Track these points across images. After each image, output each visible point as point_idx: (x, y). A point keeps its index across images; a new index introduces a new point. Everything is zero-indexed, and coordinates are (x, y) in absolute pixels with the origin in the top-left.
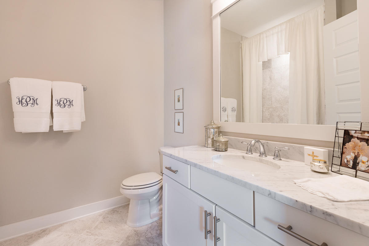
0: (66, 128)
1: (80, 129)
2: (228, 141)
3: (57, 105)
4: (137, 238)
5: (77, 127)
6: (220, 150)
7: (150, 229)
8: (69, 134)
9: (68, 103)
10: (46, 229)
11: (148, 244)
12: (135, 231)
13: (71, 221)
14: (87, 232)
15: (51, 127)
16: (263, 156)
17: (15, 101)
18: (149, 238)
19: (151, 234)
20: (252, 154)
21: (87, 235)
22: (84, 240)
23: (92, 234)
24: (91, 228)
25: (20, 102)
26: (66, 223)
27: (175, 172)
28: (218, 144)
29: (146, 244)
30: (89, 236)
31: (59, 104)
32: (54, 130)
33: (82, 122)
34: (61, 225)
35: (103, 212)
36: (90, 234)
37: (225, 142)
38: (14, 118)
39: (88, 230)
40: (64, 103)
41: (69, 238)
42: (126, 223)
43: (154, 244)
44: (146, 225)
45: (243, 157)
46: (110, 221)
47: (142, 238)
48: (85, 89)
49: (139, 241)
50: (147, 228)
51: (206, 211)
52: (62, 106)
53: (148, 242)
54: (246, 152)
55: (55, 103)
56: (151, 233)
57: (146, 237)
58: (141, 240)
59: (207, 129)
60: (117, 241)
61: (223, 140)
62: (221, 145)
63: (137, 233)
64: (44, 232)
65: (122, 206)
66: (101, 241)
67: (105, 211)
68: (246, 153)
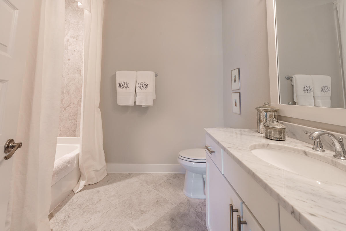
0: (144, 104)
1: (152, 105)
2: (285, 128)
3: (139, 87)
4: (188, 208)
5: (150, 104)
6: (273, 138)
7: (202, 205)
8: (146, 108)
9: (145, 86)
10: (131, 174)
11: (196, 218)
12: (188, 200)
13: (146, 173)
14: (153, 186)
15: (135, 102)
16: (342, 158)
17: (118, 85)
18: (199, 213)
19: (202, 210)
20: (324, 151)
21: (153, 188)
22: (150, 192)
23: (156, 189)
24: (157, 184)
25: (120, 86)
26: (143, 174)
27: (212, 152)
28: (269, 131)
29: (194, 217)
30: (154, 190)
31: (140, 86)
32: (137, 105)
33: (154, 100)
34: (140, 174)
35: (168, 174)
36: (155, 188)
37: (278, 129)
38: (117, 96)
39: (154, 185)
40: (142, 86)
41: (142, 185)
42: (182, 190)
43: (202, 220)
44: (199, 199)
45: (305, 153)
46: (171, 183)
47: (192, 210)
48: (156, 76)
49: (189, 211)
50: (199, 203)
51: (232, 205)
52: (142, 88)
53: (196, 216)
54: (313, 147)
55: (137, 86)
56: (201, 208)
57: (196, 210)
58: (190, 211)
59: (259, 112)
60: (171, 203)
61: (276, 127)
62: (273, 132)
63: (189, 203)
64: (129, 176)
65: (183, 174)
66: (160, 197)
67: (169, 173)
68: (313, 149)
